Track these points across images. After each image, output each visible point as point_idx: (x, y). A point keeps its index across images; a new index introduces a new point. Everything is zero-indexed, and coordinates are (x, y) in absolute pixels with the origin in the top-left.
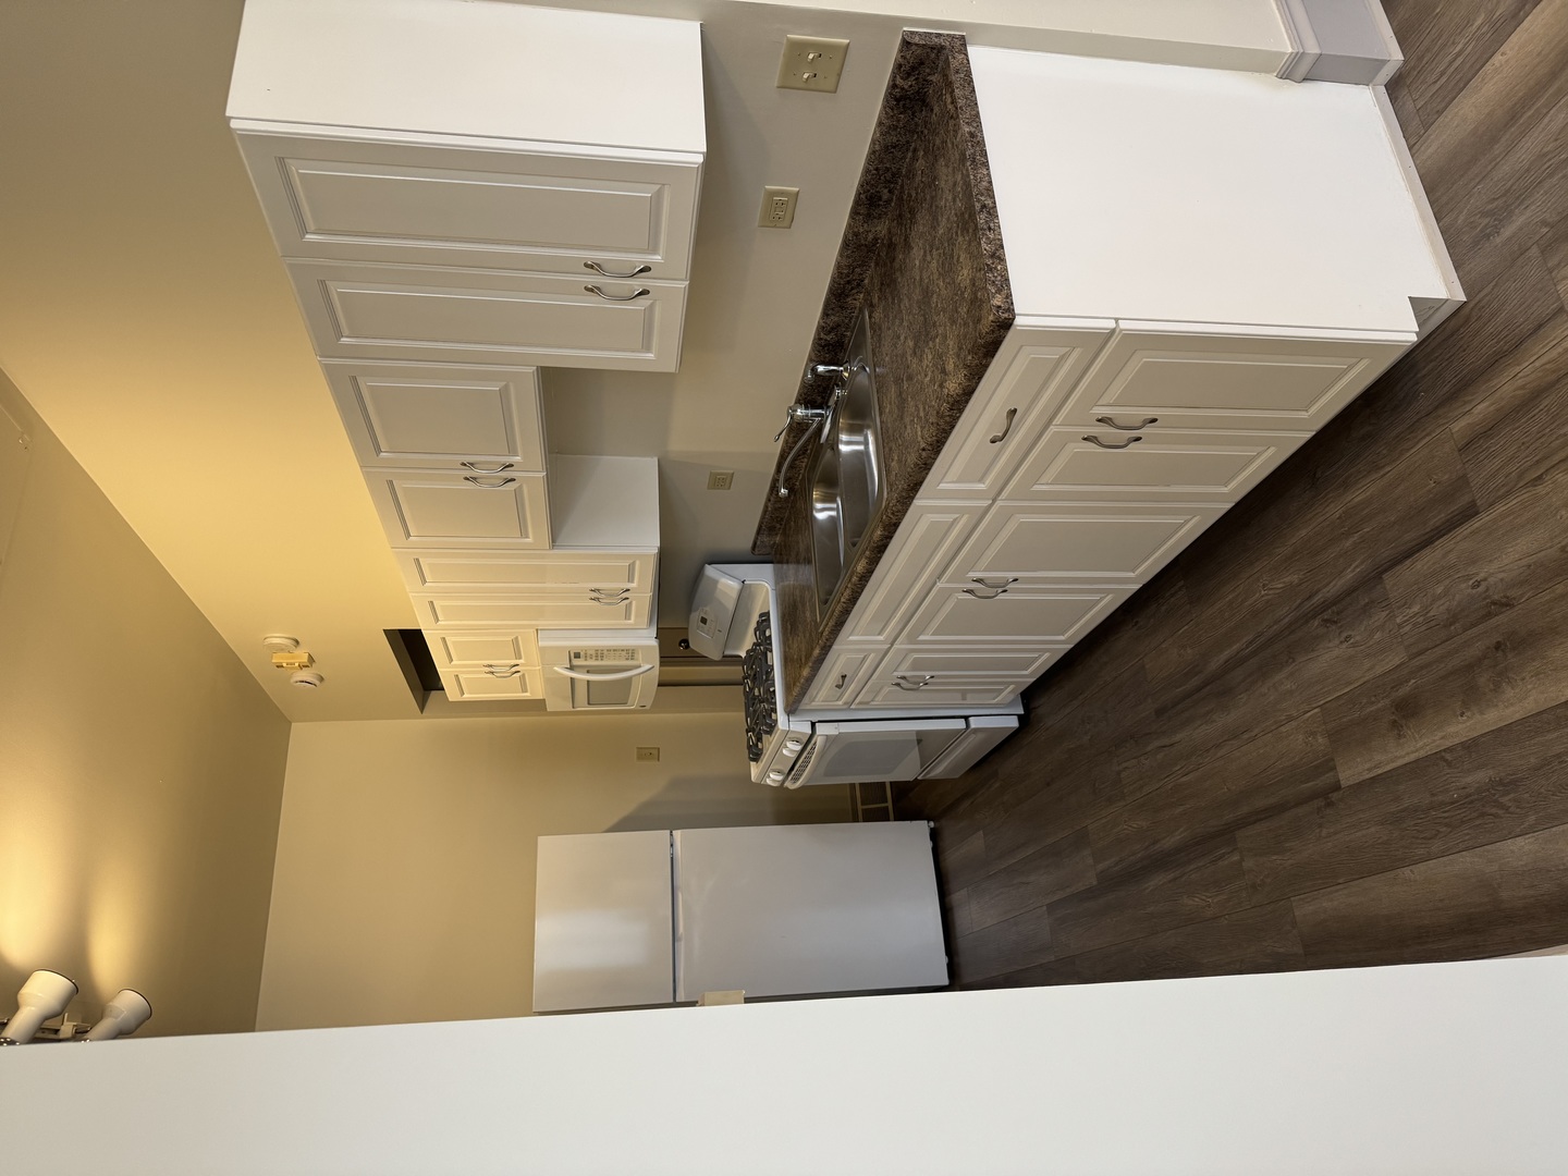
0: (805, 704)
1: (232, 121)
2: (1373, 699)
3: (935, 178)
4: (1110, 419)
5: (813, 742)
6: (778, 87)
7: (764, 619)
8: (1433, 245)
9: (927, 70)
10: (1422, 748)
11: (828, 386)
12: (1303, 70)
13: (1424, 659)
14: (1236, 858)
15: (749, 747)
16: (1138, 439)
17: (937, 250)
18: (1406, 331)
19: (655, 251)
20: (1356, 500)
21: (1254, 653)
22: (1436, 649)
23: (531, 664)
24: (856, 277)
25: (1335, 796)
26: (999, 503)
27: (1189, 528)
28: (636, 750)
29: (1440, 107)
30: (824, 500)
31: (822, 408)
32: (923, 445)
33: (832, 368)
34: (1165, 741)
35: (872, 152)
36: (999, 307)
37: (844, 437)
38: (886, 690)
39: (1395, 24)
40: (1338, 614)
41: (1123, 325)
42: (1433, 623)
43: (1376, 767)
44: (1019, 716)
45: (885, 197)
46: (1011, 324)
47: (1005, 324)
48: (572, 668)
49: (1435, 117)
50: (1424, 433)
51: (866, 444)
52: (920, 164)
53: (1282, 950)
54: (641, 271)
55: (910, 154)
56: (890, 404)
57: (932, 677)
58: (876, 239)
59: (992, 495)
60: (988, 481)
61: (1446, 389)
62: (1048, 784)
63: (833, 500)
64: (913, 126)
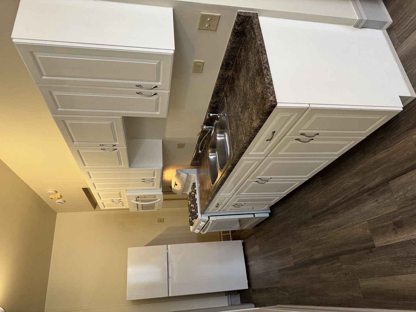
0: (207, 211)
1: (13, 39)
2: (386, 220)
3: (248, 58)
4: (304, 134)
5: (209, 222)
6: (198, 29)
7: (194, 185)
8: (405, 79)
9: (246, 24)
10: (404, 238)
11: (213, 119)
12: (361, 25)
13: (404, 210)
14: (339, 264)
15: (190, 221)
16: (312, 139)
17: (249, 81)
18: (399, 107)
19: (159, 81)
20: (379, 157)
21: (345, 202)
22: (408, 207)
23: (125, 199)
24: (222, 87)
25: (373, 249)
26: (267, 158)
27: (324, 164)
28: (157, 219)
29: (406, 36)
30: (212, 153)
31: (211, 126)
32: (245, 142)
33: (215, 114)
34: (316, 225)
35: (227, 50)
36: (272, 101)
37: (218, 135)
38: (231, 207)
39: (389, 11)
40: (373, 193)
41: (312, 106)
42: (407, 199)
43: (388, 242)
44: (269, 213)
45: (231, 64)
46: (276, 106)
47: (274, 106)
48: (137, 201)
49: (404, 39)
50: (403, 138)
51: (225, 137)
52: (243, 53)
53: (355, 295)
54: (154, 87)
55: (239, 50)
56: (233, 127)
57: (244, 204)
58: (228, 76)
59: (266, 156)
60: (265, 151)
61: (410, 125)
62: (278, 234)
63: (215, 152)
64: (240, 42)
